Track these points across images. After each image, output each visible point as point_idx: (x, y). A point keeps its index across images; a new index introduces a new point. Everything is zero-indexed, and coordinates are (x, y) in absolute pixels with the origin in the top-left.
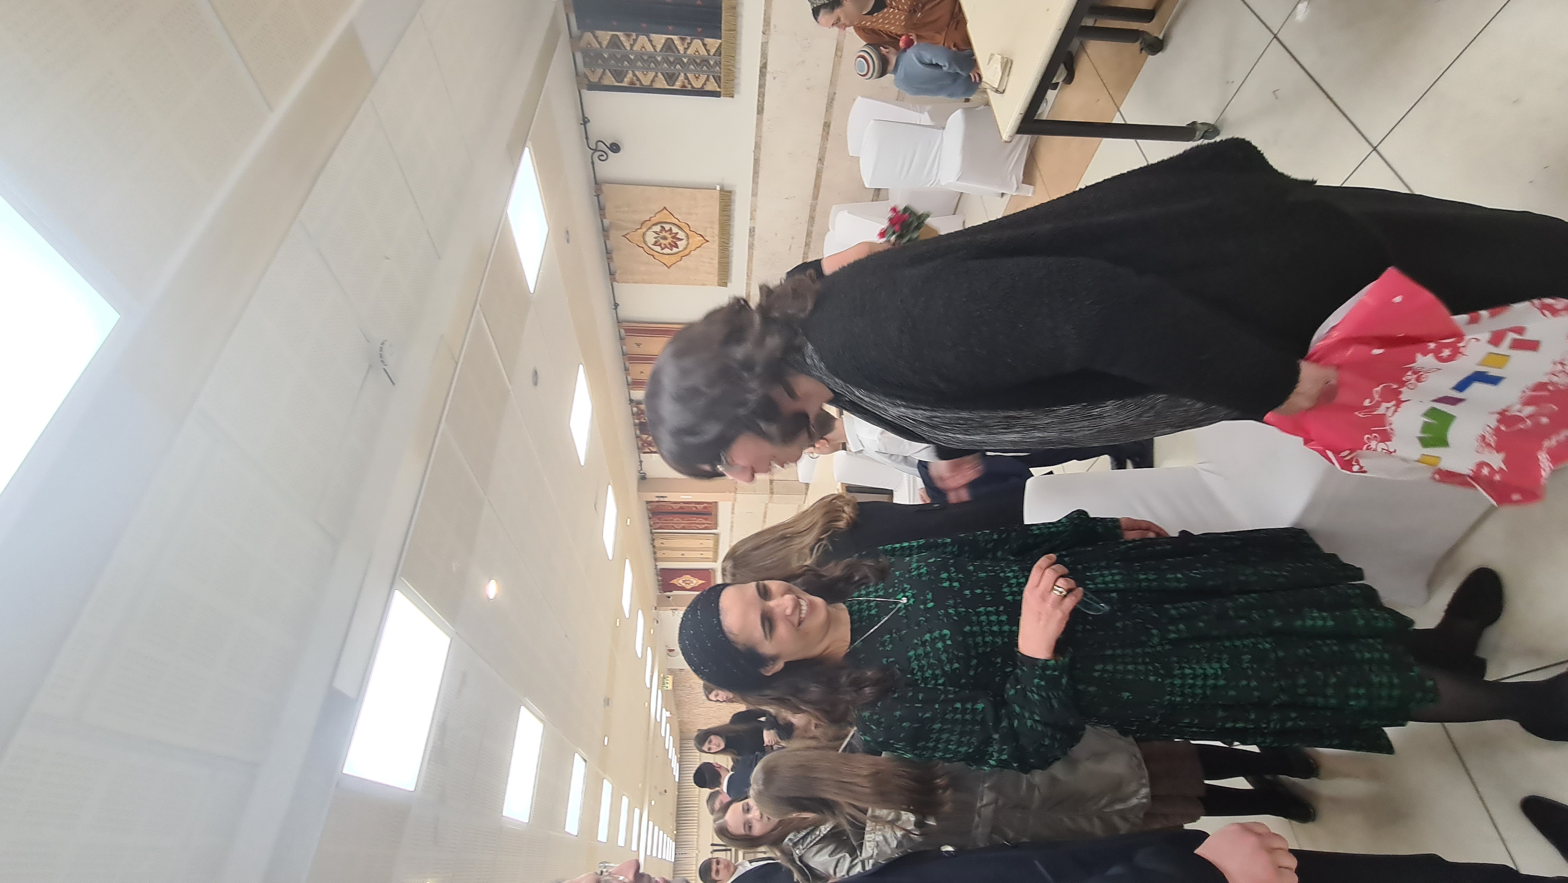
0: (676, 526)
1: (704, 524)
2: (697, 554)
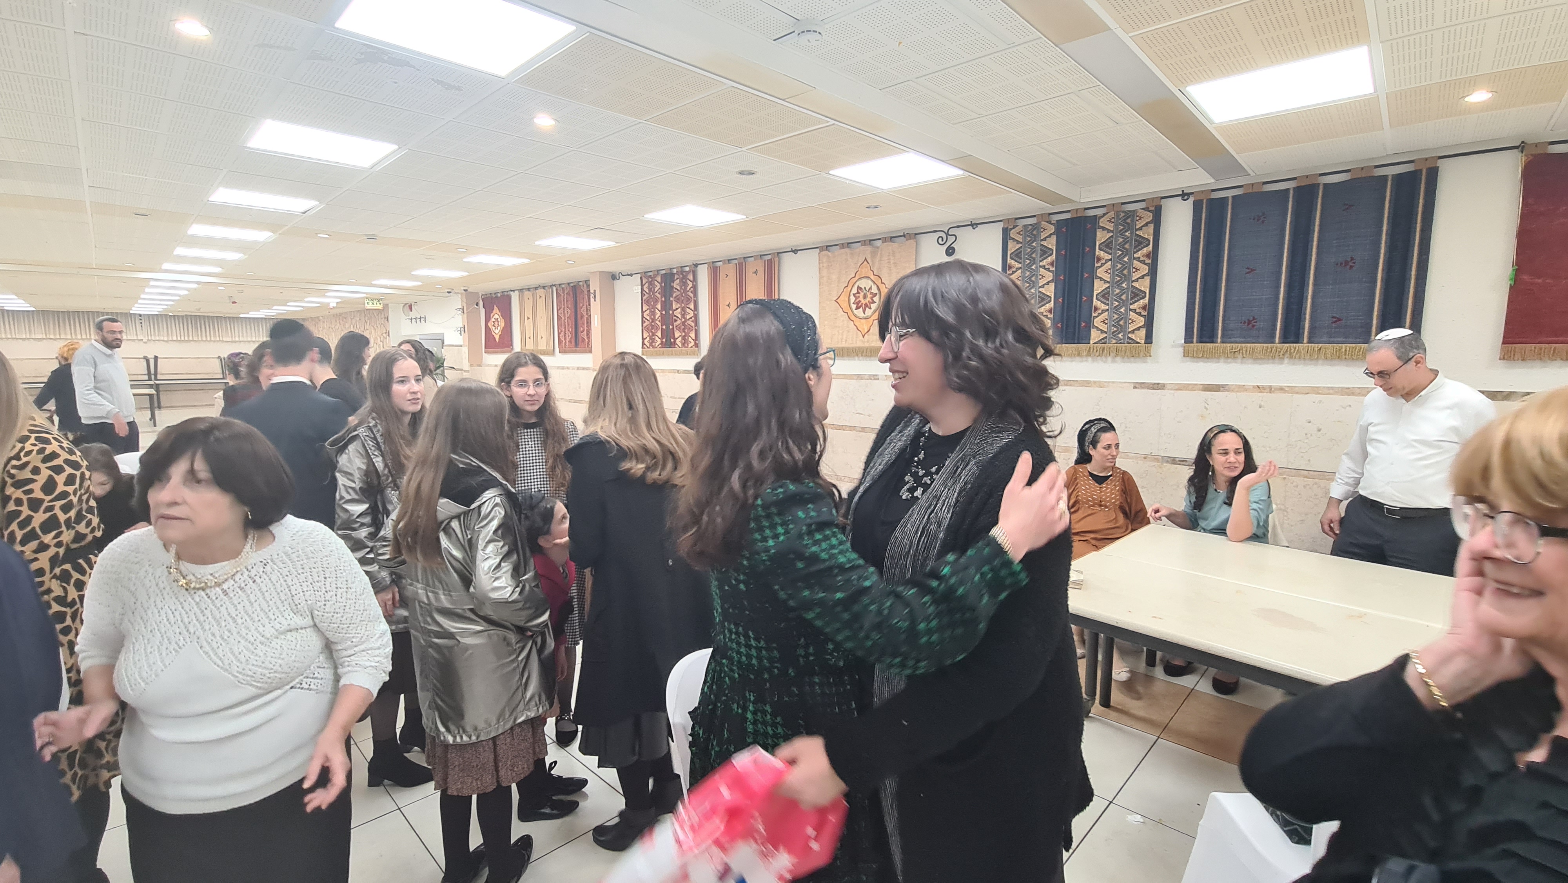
0: (561, 311)
1: (565, 339)
2: (529, 333)
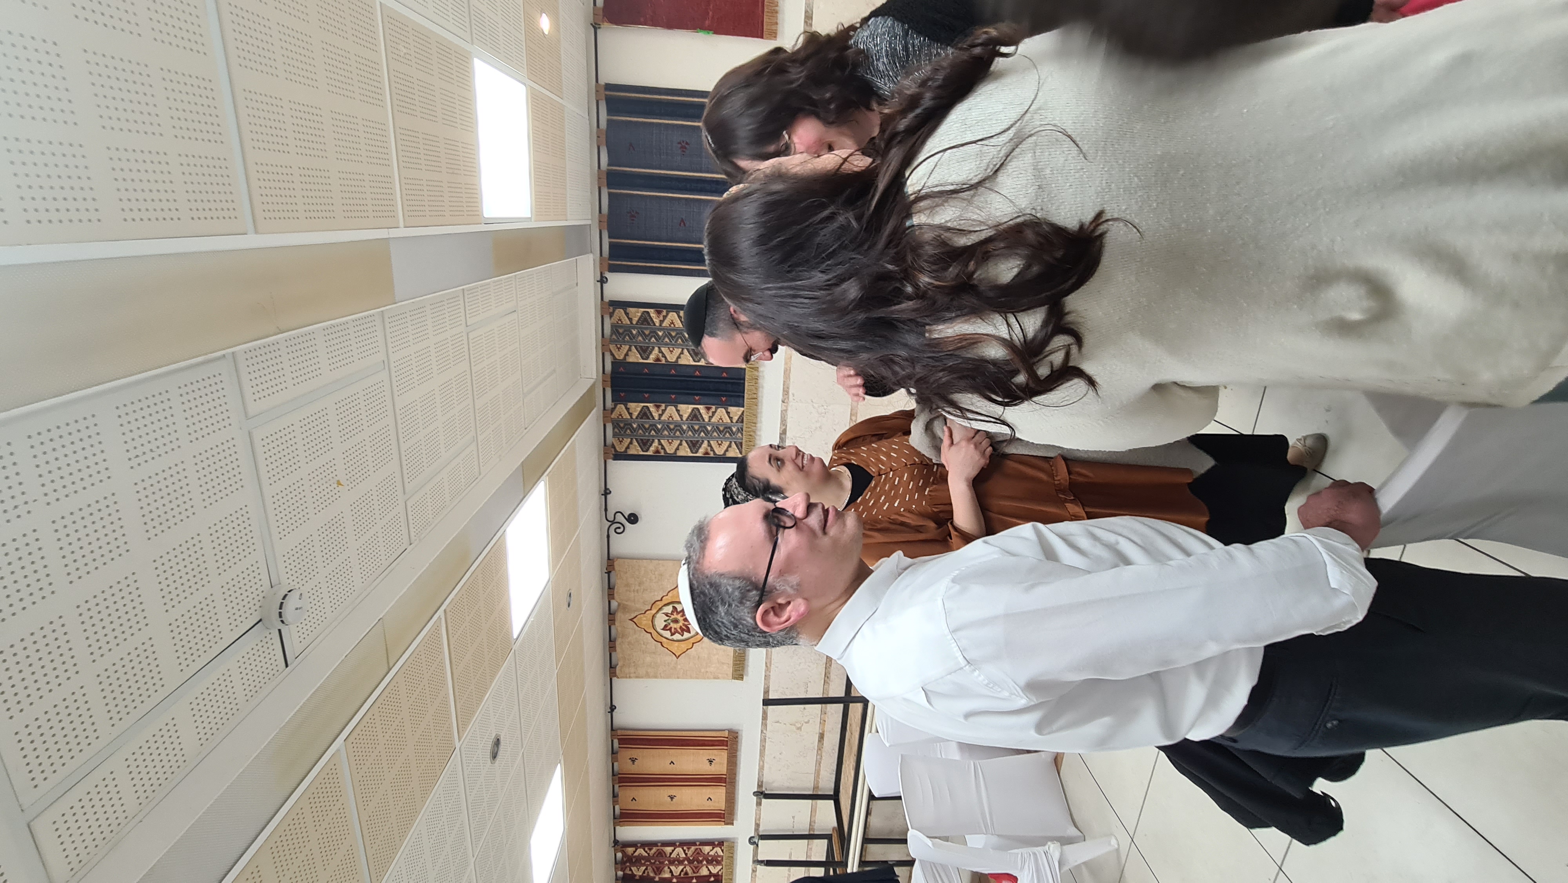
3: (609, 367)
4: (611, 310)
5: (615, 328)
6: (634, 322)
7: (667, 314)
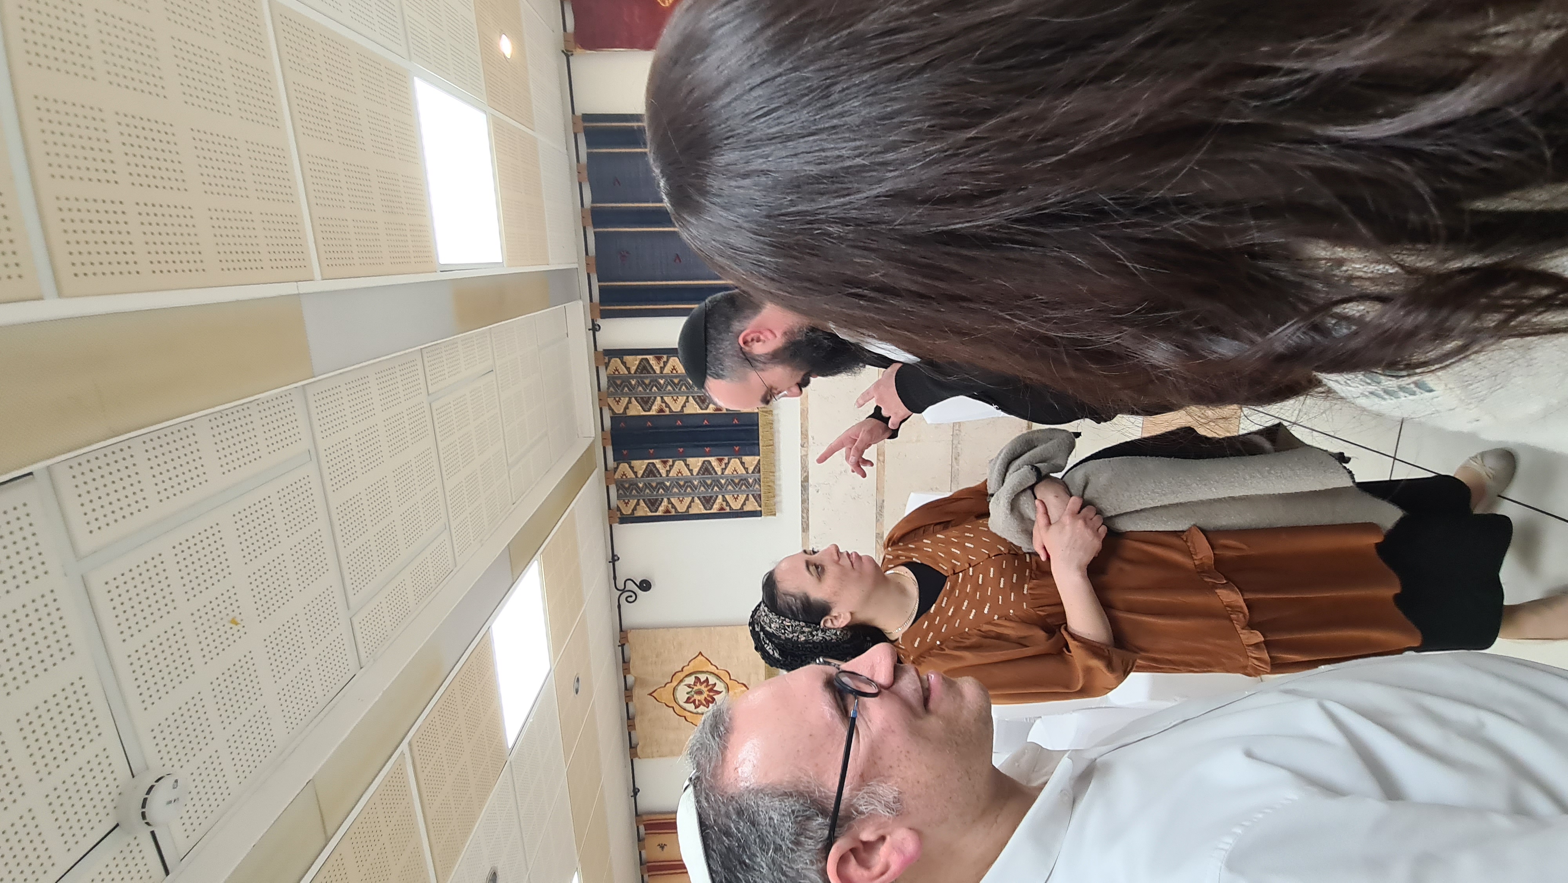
3: (608, 423)
4: (606, 360)
5: (611, 379)
6: (633, 372)
7: (668, 360)
